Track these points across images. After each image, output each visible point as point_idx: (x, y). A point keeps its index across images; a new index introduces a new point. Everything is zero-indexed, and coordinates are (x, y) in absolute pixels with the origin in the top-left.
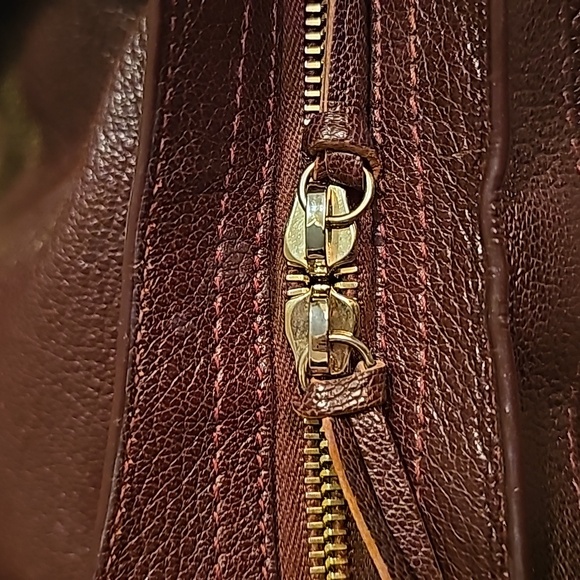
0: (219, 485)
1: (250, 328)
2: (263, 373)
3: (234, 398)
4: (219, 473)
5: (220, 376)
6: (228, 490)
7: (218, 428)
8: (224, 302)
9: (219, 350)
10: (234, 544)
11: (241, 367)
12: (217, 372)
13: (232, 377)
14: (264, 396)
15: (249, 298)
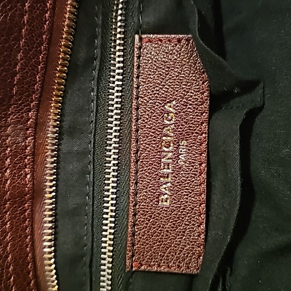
0: (9, 225)
1: (24, 162)
2: (29, 181)
3: (15, 192)
4: (9, 221)
5: (9, 182)
6: (12, 228)
7: (8, 203)
8: (11, 151)
9: (8, 171)
10: (16, 249)
11: (19, 178)
12: (7, 180)
13: (14, 183)
14: (28, 191)
15: (24, 149)
